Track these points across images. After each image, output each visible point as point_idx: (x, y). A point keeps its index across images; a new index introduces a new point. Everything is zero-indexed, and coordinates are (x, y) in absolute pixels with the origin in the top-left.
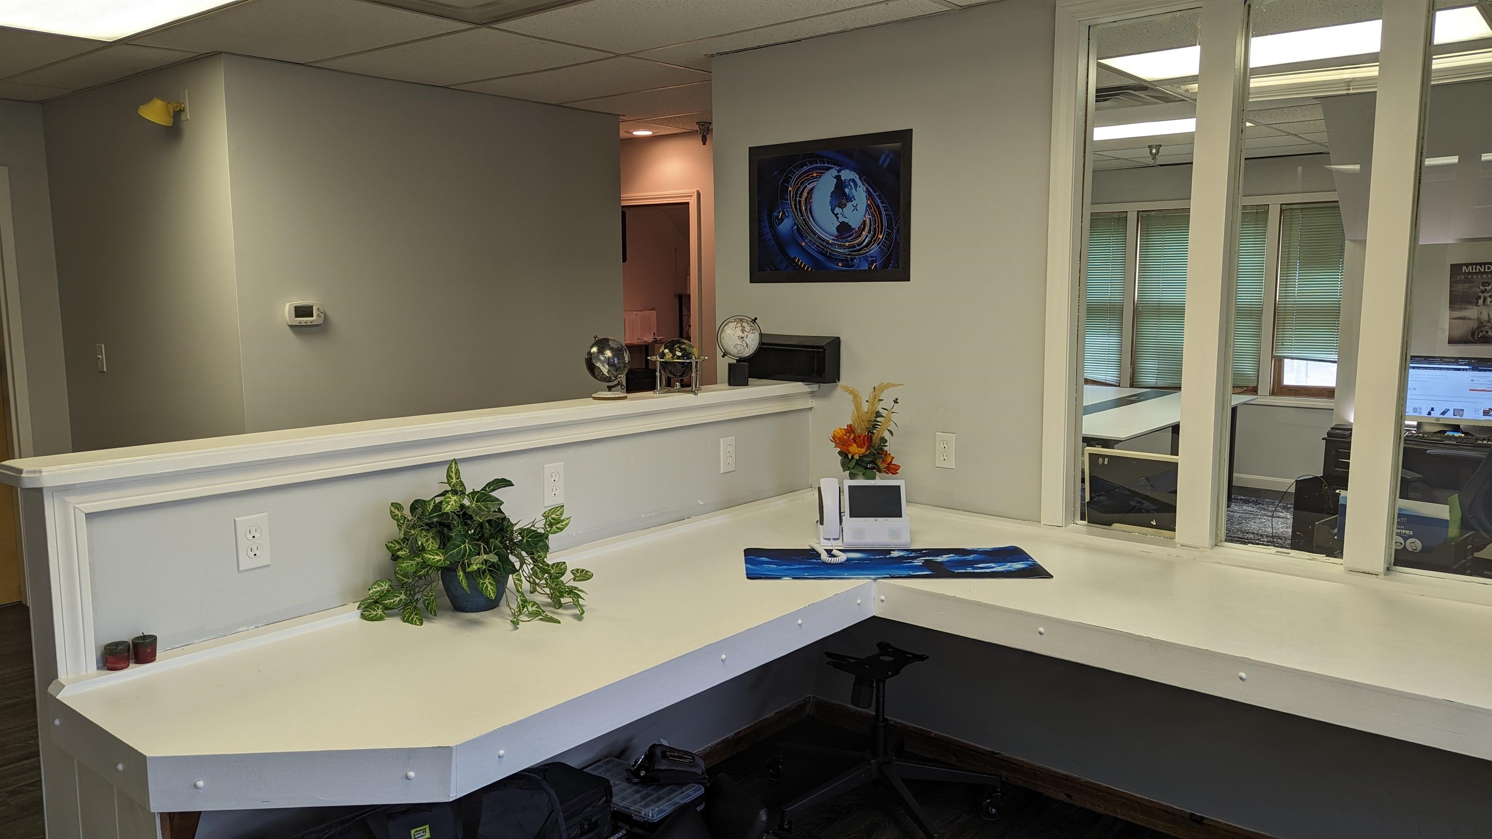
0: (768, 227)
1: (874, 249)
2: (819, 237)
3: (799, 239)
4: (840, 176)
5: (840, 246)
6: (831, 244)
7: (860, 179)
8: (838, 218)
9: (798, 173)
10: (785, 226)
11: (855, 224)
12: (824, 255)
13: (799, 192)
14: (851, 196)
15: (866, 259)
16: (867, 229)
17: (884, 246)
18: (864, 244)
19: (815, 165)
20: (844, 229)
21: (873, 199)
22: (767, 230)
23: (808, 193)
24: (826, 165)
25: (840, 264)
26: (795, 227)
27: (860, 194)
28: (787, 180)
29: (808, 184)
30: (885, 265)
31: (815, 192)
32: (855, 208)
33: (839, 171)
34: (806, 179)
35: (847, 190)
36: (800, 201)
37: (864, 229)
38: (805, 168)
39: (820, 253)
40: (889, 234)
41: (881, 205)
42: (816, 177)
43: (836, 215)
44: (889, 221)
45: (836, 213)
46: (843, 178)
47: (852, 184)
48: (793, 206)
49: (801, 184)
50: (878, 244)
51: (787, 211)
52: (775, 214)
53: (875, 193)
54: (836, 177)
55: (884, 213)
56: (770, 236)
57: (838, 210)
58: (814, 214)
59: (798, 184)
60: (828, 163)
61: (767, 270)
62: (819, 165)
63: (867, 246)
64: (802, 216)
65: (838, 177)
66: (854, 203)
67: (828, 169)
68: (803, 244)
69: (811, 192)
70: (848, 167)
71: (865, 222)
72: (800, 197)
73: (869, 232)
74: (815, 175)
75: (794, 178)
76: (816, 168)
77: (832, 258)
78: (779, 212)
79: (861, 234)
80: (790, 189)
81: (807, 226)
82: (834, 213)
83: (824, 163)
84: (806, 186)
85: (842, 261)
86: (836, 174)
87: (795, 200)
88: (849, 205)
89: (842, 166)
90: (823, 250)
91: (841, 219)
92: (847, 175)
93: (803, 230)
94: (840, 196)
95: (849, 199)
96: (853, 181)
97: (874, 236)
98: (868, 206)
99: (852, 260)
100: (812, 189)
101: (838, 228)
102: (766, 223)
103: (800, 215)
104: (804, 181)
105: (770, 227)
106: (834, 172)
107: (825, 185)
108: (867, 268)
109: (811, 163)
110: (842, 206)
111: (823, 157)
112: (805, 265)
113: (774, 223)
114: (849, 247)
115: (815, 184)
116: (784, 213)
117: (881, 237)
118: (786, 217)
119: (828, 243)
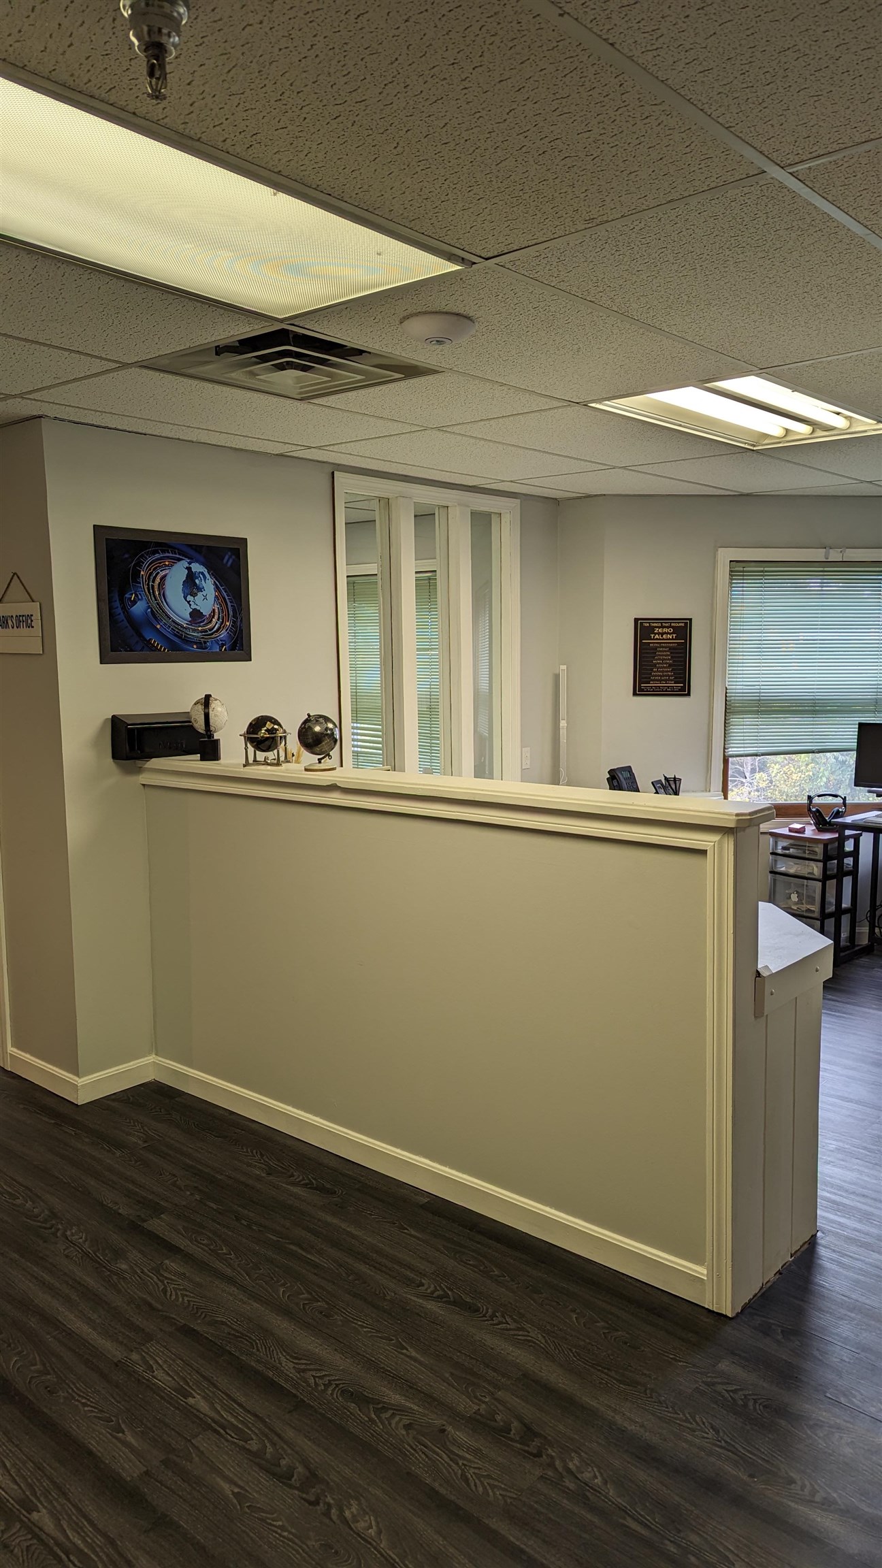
0: (120, 609)
1: (223, 634)
2: (174, 621)
3: (154, 622)
4: (191, 568)
5: (194, 631)
6: (186, 628)
7: (209, 573)
8: (190, 605)
9: (150, 559)
10: (139, 608)
11: (206, 611)
12: (180, 637)
13: (152, 577)
14: (201, 587)
15: (217, 642)
16: (216, 617)
17: (231, 632)
18: (215, 629)
19: (167, 554)
20: (196, 615)
21: (220, 592)
22: (119, 610)
23: (161, 579)
24: (177, 556)
25: (195, 647)
26: (149, 610)
27: (209, 586)
28: (139, 564)
29: (161, 571)
30: (233, 648)
31: (168, 578)
32: (205, 598)
33: (190, 563)
34: (159, 566)
35: (197, 581)
36: (153, 586)
37: (213, 617)
38: (157, 556)
39: (175, 635)
40: (234, 622)
41: (227, 597)
42: (168, 566)
43: (189, 602)
44: (234, 610)
45: (188, 600)
46: (193, 570)
47: (201, 576)
48: (146, 590)
49: (154, 570)
50: (226, 630)
51: (140, 594)
52: (127, 596)
53: (221, 586)
54: (187, 568)
55: (229, 604)
56: (122, 617)
57: (189, 598)
58: (168, 600)
59: (150, 569)
60: (179, 555)
61: (121, 651)
62: (171, 555)
63: (217, 631)
64: (156, 600)
65: (189, 569)
66: (204, 593)
67: (179, 560)
68: (158, 627)
69: (163, 578)
70: (197, 561)
71: (214, 610)
72: (153, 582)
73: (218, 620)
74: (167, 563)
75: (146, 565)
76: (168, 557)
77: (187, 641)
78: (132, 594)
79: (212, 620)
80: (142, 573)
81: (161, 609)
82: (186, 600)
83: (176, 554)
84: (158, 573)
85: (196, 643)
86: (188, 565)
87: (148, 584)
88: (200, 594)
89: (192, 560)
90: (179, 633)
91: (194, 606)
92: (197, 568)
93: (157, 614)
94: (191, 585)
95: (200, 589)
96: (202, 573)
97: (222, 623)
98: (216, 597)
99: (205, 643)
100: (165, 576)
101: (191, 614)
102: (117, 604)
103: (153, 599)
104: (156, 568)
105: (122, 609)
106: (185, 563)
107: (176, 575)
108: (218, 650)
109: (163, 552)
110: (194, 595)
111: (175, 548)
112: (161, 647)
113: (126, 605)
114: (201, 632)
115: (167, 571)
116: (136, 595)
117: (228, 624)
118: (139, 599)
119: (182, 626)
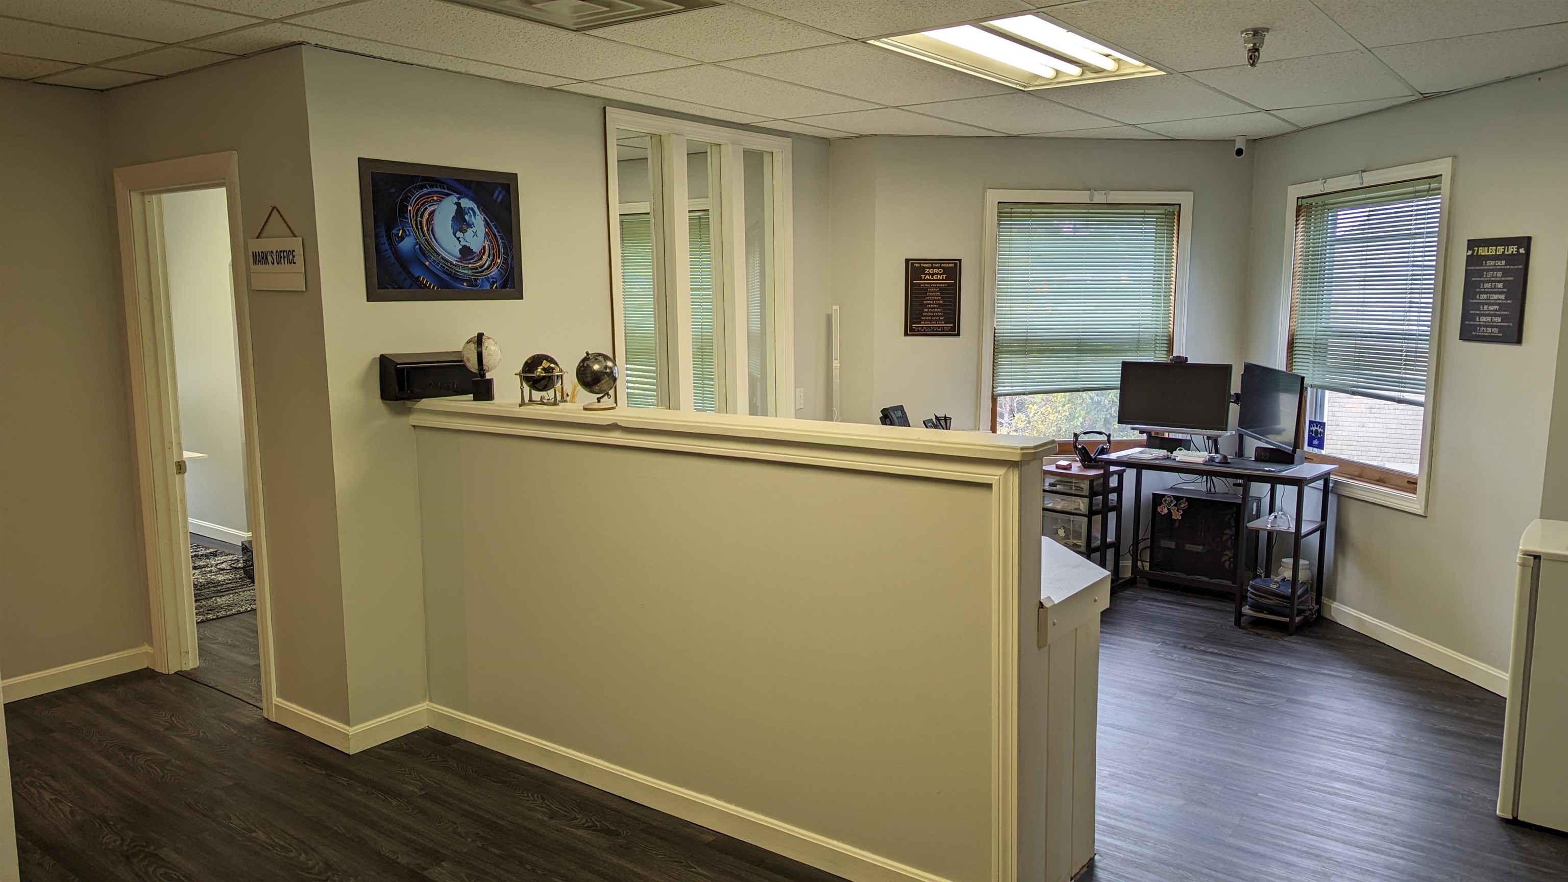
0: (387, 244)
1: (494, 271)
2: (443, 258)
3: (423, 259)
4: (460, 203)
5: (464, 268)
6: (455, 265)
7: (478, 209)
8: (460, 242)
9: (418, 194)
10: (407, 244)
11: (476, 247)
12: (449, 275)
13: (420, 213)
14: (471, 223)
15: (488, 279)
16: (487, 254)
17: (502, 269)
18: (485, 267)
19: (435, 189)
20: (466, 252)
21: (490, 228)
22: (387, 246)
23: (429, 215)
24: (446, 191)
25: (465, 284)
26: (417, 247)
27: (478, 221)
28: (407, 199)
29: (429, 206)
30: (504, 286)
31: (436, 213)
32: (475, 234)
33: (459, 199)
34: (427, 201)
35: (467, 217)
36: (421, 222)
37: (484, 254)
38: (425, 191)
39: (445, 273)
40: (505, 259)
41: (497, 234)
42: (436, 201)
43: (458, 239)
44: (505, 248)
45: (458, 236)
46: (463, 206)
47: (470, 211)
48: (414, 226)
49: (422, 205)
50: (497, 268)
51: (408, 230)
52: (394, 231)
53: (492, 222)
54: (456, 203)
55: (500, 241)
56: (389, 253)
57: (459, 234)
58: (436, 236)
59: (418, 205)
60: (448, 190)
61: (389, 288)
62: (439, 190)
63: (488, 268)
64: (424, 236)
65: (458, 204)
66: (474, 229)
67: (450, 195)
68: (427, 263)
69: (432, 213)
70: (467, 196)
71: (484, 247)
72: (422, 217)
73: (489, 256)
74: (435, 198)
75: (413, 200)
76: (436, 192)
77: (456, 278)
78: (399, 230)
79: (482, 257)
80: (409, 208)
81: (430, 246)
82: (455, 237)
83: (444, 189)
84: (427, 208)
85: (466, 281)
86: (457, 201)
87: (416, 220)
88: (470, 230)
89: (461, 195)
90: (448, 270)
91: (463, 243)
92: (466, 203)
93: (425, 251)
94: (460, 221)
95: (470, 225)
96: (472, 209)
97: (493, 260)
98: (486, 233)
99: (476, 280)
100: (433, 212)
101: (461, 251)
102: (384, 239)
103: (422, 235)
104: (424, 203)
105: (389, 245)
106: (453, 199)
107: (445, 210)
108: (489, 288)
109: (432, 186)
110: (463, 231)
111: (444, 183)
112: (430, 284)
113: (393, 241)
114: (472, 269)
115: (436, 207)
116: (404, 231)
117: (499, 261)
118: (407, 235)
119: (452, 263)
